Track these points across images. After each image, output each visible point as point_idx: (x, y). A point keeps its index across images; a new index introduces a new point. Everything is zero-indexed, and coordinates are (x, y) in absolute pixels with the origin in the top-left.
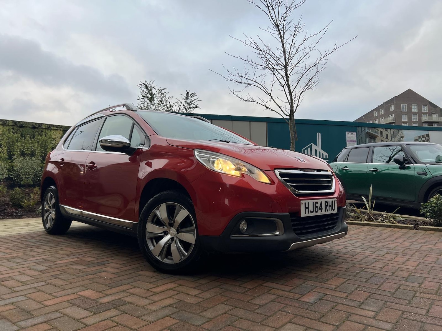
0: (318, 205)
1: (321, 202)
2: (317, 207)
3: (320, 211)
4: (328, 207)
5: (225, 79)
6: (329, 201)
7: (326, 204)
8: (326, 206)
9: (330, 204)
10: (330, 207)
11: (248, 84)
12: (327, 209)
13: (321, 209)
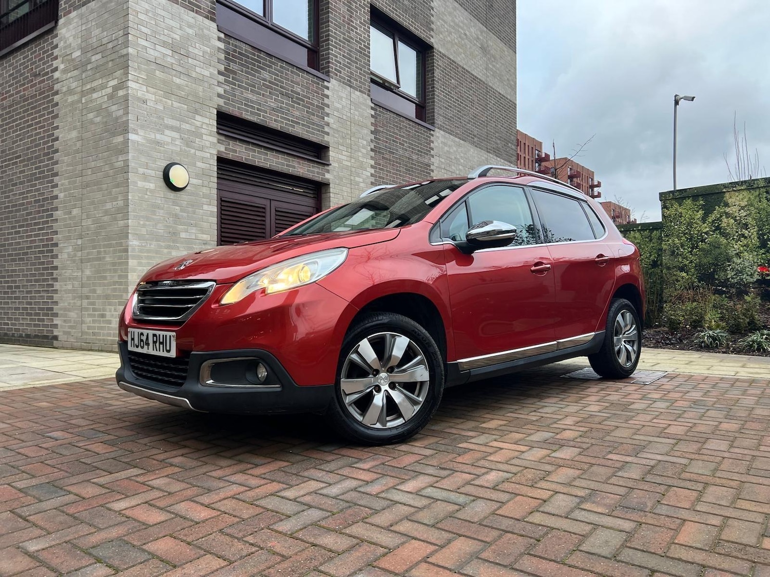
0: (144, 338)
1: (148, 334)
2: (142, 341)
3: (146, 347)
4: (158, 344)
6: (159, 335)
7: (155, 338)
8: (155, 342)
9: (161, 341)
10: (161, 346)
12: (156, 348)
13: (148, 344)
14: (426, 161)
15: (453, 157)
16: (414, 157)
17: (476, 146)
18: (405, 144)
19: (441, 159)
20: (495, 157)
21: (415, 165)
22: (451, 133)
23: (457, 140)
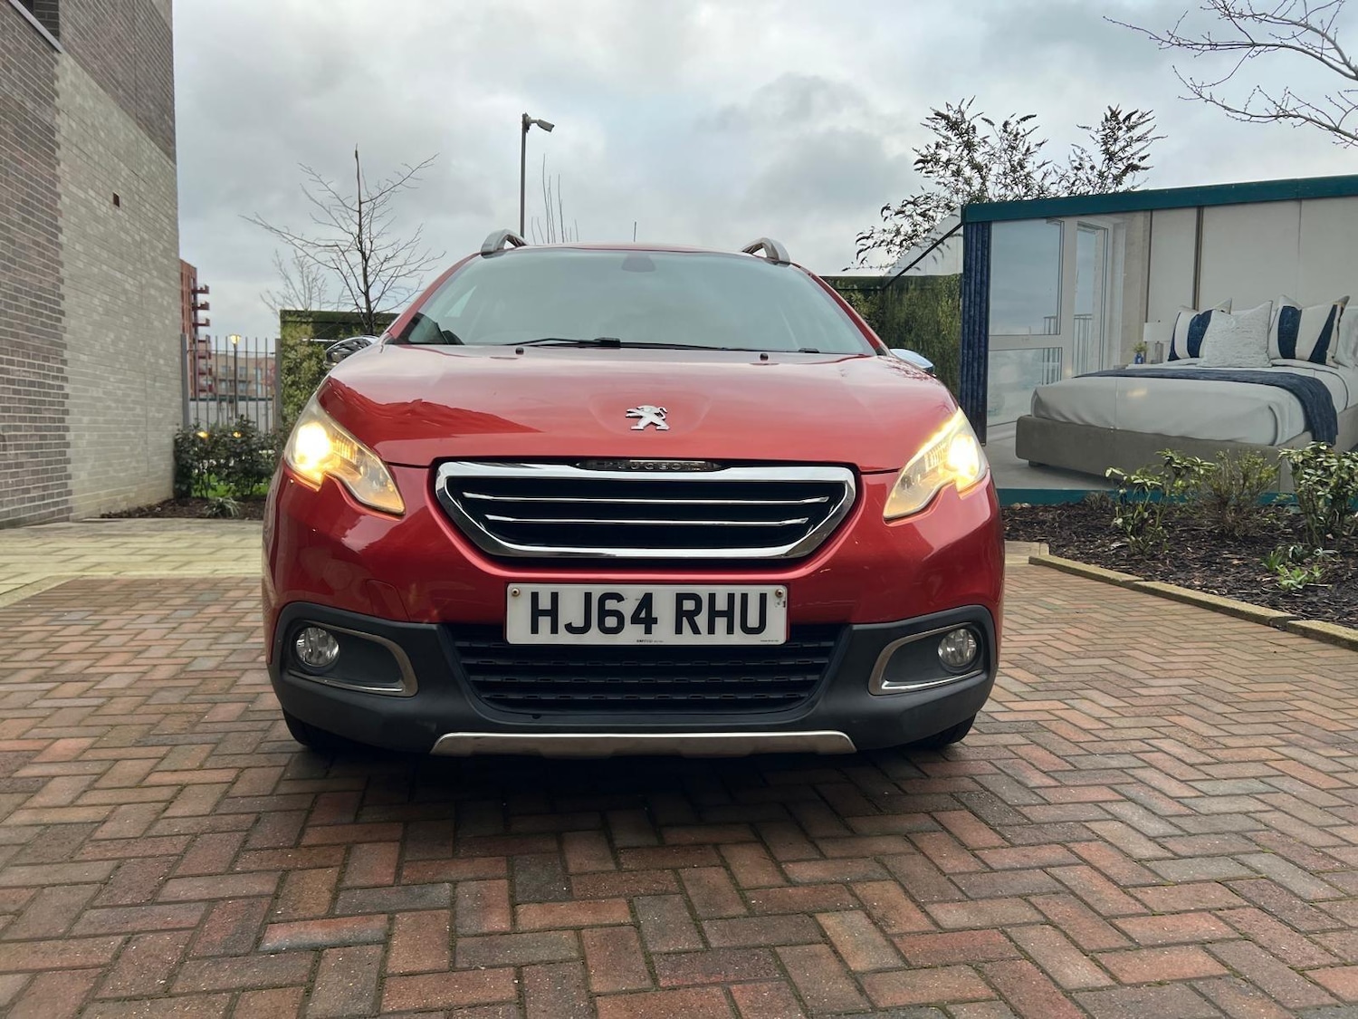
5: (1160, 42)
11: (1254, 45)
14: (48, 119)
15: (89, 123)
16: (28, 104)
17: (121, 106)
18: (13, 71)
19: (71, 122)
20: (148, 139)
21: (30, 124)
22: (85, 66)
23: (94, 85)
